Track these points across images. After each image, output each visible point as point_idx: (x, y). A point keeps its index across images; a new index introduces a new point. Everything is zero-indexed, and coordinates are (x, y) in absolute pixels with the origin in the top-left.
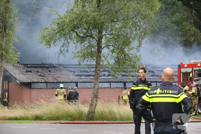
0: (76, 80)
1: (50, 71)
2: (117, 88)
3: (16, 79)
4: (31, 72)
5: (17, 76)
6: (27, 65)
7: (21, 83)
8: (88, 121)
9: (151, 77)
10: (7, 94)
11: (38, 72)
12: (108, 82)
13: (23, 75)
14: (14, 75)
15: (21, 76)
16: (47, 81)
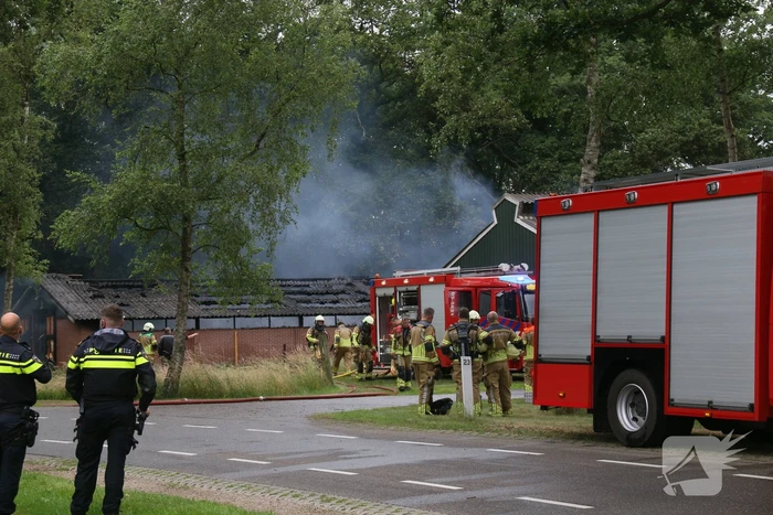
0: (196, 314)
1: (143, 295)
2: (284, 327)
3: (67, 313)
4: (102, 297)
5: (71, 307)
6: (97, 282)
7: (77, 321)
8: (165, 398)
9: (359, 304)
10: (52, 343)
11: (118, 297)
12: (265, 316)
13: (83, 305)
14: (64, 305)
15: (79, 305)
16: (133, 315)
